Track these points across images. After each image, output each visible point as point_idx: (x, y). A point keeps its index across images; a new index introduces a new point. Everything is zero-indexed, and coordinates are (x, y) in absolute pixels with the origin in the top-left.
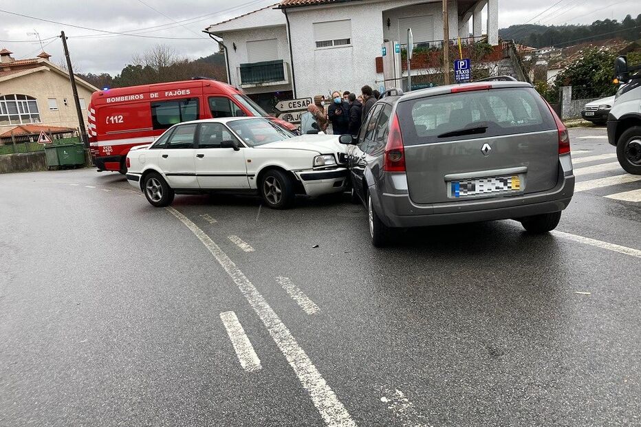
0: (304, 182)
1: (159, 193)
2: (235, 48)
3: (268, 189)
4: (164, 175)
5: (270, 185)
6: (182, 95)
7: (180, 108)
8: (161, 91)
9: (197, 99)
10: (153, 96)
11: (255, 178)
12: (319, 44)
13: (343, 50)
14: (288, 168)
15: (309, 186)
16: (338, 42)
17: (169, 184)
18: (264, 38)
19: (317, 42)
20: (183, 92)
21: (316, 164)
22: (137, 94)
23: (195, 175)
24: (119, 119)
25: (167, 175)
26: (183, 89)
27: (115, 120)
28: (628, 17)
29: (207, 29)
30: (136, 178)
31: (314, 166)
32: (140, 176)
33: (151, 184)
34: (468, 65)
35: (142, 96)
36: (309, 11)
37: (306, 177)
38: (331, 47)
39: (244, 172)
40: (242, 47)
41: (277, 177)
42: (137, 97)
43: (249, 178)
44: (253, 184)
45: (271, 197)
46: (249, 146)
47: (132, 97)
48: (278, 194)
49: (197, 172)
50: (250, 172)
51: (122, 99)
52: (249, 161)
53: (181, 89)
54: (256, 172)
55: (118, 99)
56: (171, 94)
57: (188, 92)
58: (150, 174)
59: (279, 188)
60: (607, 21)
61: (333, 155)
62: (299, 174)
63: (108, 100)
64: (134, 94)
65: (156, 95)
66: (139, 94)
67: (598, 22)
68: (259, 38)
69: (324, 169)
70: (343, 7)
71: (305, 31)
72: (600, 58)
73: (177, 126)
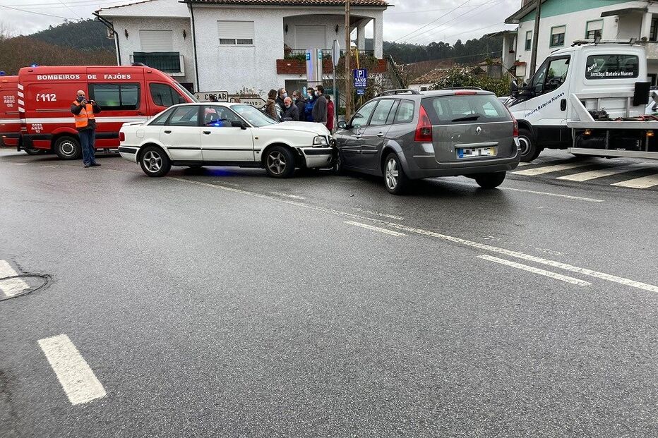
0: (306, 156)
1: (157, 165)
2: (127, 35)
3: (271, 161)
4: (165, 149)
5: (274, 158)
6: (122, 79)
7: (120, 92)
8: (99, 74)
9: (138, 85)
10: (89, 77)
11: (261, 152)
12: (222, 41)
13: (244, 49)
14: (292, 145)
15: (310, 160)
16: (241, 42)
17: (170, 157)
18: (159, 28)
19: (221, 40)
20: (123, 77)
21: (316, 142)
22: (73, 74)
23: (200, 149)
24: (51, 98)
25: (168, 148)
26: (124, 73)
27: (46, 99)
28: (459, 42)
29: (97, 12)
30: (133, 151)
31: (314, 144)
32: (138, 149)
33: (149, 156)
34: (365, 74)
35: (78, 77)
36: (214, 8)
37: (308, 152)
38: (234, 45)
39: (251, 147)
40: (135, 34)
41: (282, 152)
42: (72, 77)
43: (255, 152)
44: (258, 157)
45: (275, 169)
46: (255, 127)
47: (67, 77)
48: (282, 166)
49: (202, 147)
50: (256, 147)
51: (55, 77)
52: (257, 138)
53: (122, 73)
54: (263, 148)
55: (50, 77)
56: (110, 77)
57: (129, 77)
58: (150, 148)
59: (283, 161)
60: (441, 43)
61: (325, 137)
62: (303, 149)
63: (39, 78)
64: (70, 74)
65: (94, 77)
66: (75, 74)
67: (434, 43)
68: (153, 28)
69: (321, 147)
70: (247, 9)
71: (209, 27)
72: (461, 78)
73: (177, 107)
